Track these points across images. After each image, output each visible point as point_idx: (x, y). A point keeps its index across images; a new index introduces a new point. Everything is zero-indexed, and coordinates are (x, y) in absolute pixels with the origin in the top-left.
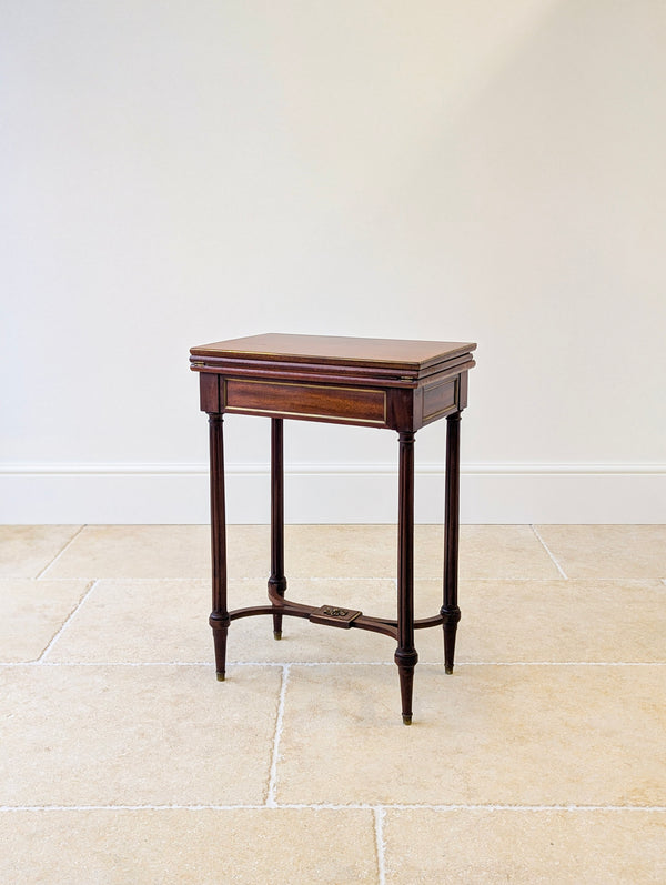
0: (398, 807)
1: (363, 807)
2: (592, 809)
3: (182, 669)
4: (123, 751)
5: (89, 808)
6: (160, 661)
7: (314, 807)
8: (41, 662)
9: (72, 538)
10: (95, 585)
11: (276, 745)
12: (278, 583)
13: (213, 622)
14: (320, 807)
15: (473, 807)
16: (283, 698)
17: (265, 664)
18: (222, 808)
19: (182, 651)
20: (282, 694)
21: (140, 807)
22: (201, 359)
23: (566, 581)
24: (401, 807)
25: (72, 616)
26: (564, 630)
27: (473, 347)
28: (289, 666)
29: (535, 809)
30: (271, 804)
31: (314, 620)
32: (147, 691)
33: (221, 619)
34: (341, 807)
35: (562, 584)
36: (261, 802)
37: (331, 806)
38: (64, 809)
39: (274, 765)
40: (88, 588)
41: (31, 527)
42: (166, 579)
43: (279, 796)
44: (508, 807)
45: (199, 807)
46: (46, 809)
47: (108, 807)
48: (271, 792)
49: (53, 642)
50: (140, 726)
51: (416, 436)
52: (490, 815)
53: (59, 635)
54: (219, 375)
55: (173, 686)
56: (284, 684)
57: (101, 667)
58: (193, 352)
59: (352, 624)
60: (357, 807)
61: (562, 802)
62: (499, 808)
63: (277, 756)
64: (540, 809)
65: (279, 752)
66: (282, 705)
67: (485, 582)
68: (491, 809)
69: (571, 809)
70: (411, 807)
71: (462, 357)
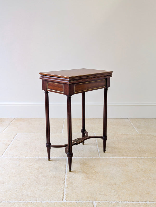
0: (100, 202)
1: (90, 202)
2: (154, 203)
3: (40, 159)
4: (24, 184)
5: (14, 202)
6: (34, 157)
7: (76, 201)
8: (2, 156)
9: (12, 122)
10: (17, 134)
11: (65, 182)
14: (78, 202)
15: (121, 202)
17: (62, 158)
18: (50, 202)
19: (40, 153)
21: (28, 202)
23: (139, 134)
24: (101, 202)
25: (11, 143)
29: (138, 203)
30: (65, 201)
32: (30, 165)
34: (84, 202)
35: (138, 135)
36: (62, 200)
37: (81, 201)
38: (7, 202)
39: (65, 188)
40: (15, 136)
42: (36, 133)
43: (66, 198)
44: (130, 202)
45: (44, 202)
46: (2, 202)
47: (19, 202)
48: (64, 197)
49: (6, 151)
50: (28, 176)
52: (126, 205)
53: (7, 149)
55: (37, 164)
56: (67, 163)
57: (18, 158)
60: (88, 202)
62: (128, 202)
63: (66, 185)
64: (139, 202)
65: (66, 184)
67: (118, 134)
68: (126, 202)
69: (148, 202)
70: (103, 202)
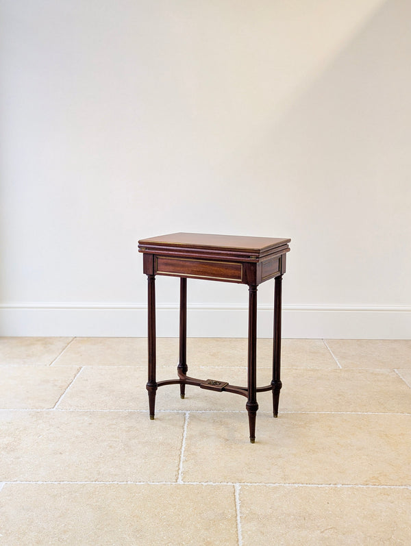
0: (246, 484)
1: (228, 484)
3: (131, 414)
4: (101, 455)
5: (84, 483)
6: (119, 409)
7: (203, 483)
8: (54, 409)
9: (68, 344)
10: (82, 369)
11: (182, 452)
12: (183, 368)
13: (148, 387)
14: (206, 484)
15: (287, 485)
16: (185, 429)
17: (176, 411)
18: (154, 483)
19: (131, 404)
20: (185, 427)
21: (111, 483)
22: (145, 246)
23: (341, 370)
24: (249, 484)
25: (70, 385)
26: (339, 395)
27: (289, 241)
28: (189, 412)
29: (320, 486)
30: (180, 482)
31: (202, 387)
32: (113, 424)
33: (153, 386)
34: (217, 483)
35: (339, 371)
36: (175, 481)
37: (212, 483)
38: (71, 483)
39: (181, 462)
40: (78, 371)
41: (45, 338)
42: (121, 366)
43: (184, 478)
44: (305, 485)
45: (142, 483)
46: (62, 483)
47: (94, 482)
48: (180, 476)
49: (61, 399)
50: (109, 442)
51: (258, 288)
52: (296, 488)
53: (64, 395)
54: (154, 255)
55: (126, 422)
56: (186, 422)
57: (87, 412)
58: (140, 242)
59: (223, 389)
60: (226, 484)
61: (334, 483)
62: (301, 485)
63: (183, 458)
65: (184, 456)
66: (185, 432)
67: (296, 369)
68: (296, 486)
69: (339, 486)
70: (254, 484)
71: (283, 246)
